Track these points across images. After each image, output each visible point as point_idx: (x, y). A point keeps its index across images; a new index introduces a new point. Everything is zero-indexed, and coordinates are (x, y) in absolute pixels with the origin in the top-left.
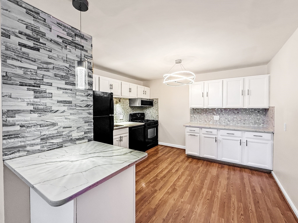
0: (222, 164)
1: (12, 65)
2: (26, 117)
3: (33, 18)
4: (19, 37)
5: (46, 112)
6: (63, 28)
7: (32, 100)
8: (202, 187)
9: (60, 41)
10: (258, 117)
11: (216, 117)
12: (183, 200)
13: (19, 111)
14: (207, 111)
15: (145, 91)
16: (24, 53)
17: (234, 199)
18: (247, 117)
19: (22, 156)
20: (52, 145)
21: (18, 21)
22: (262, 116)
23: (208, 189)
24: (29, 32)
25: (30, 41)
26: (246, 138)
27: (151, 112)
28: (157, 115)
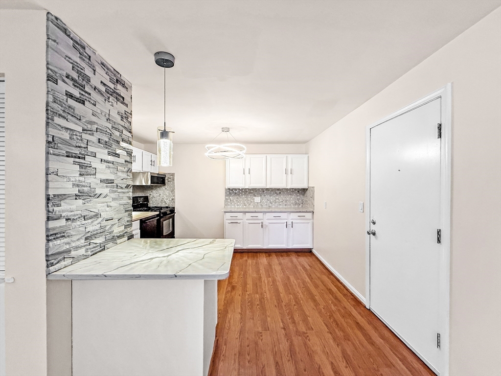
0: (269, 252)
1: (59, 125)
2: (72, 205)
3: (79, 55)
4: (66, 83)
5: (90, 196)
6: (106, 70)
7: (77, 179)
8: (260, 277)
9: (103, 89)
10: (298, 197)
11: (257, 199)
12: (248, 293)
13: (64, 197)
14: (247, 192)
15: (153, 161)
16: (69, 107)
17: (292, 278)
18: (288, 198)
19: (67, 265)
20: (95, 247)
21: (65, 59)
22: (301, 196)
23: (266, 277)
24: (75, 75)
25: (76, 88)
26: (292, 219)
27: (160, 194)
28: (172, 199)
